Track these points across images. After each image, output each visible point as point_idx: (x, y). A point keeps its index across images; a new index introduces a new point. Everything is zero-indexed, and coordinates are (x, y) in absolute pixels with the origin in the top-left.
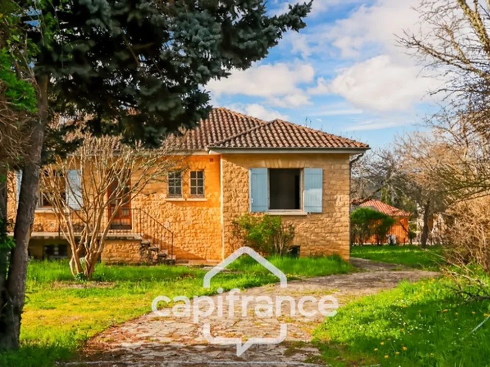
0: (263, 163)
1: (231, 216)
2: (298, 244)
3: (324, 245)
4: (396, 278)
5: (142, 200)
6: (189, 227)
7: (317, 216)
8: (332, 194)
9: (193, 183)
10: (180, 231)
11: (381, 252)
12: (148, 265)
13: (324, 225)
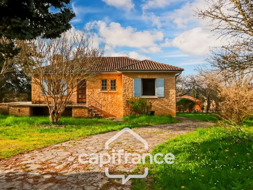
0: (139, 76)
1: (126, 98)
2: (154, 110)
3: (165, 111)
4: (196, 126)
5: (91, 92)
6: (109, 103)
7: (162, 98)
8: (168, 89)
9: (112, 85)
10: (106, 105)
11: (191, 115)
12: (91, 118)
13: (165, 102)
